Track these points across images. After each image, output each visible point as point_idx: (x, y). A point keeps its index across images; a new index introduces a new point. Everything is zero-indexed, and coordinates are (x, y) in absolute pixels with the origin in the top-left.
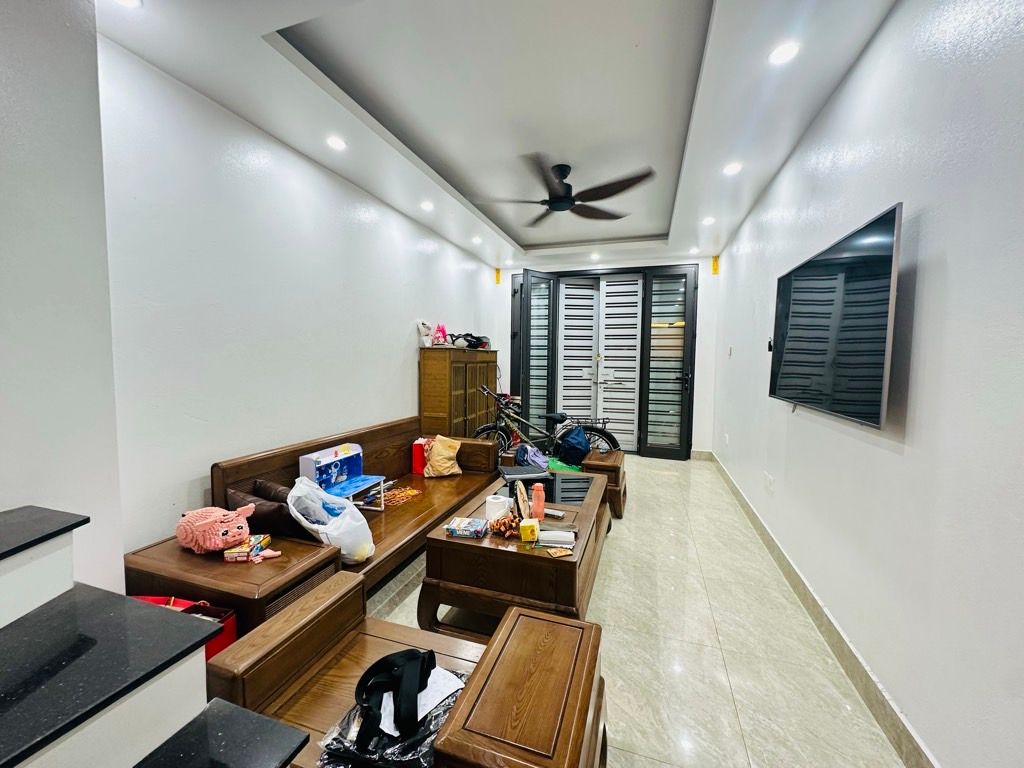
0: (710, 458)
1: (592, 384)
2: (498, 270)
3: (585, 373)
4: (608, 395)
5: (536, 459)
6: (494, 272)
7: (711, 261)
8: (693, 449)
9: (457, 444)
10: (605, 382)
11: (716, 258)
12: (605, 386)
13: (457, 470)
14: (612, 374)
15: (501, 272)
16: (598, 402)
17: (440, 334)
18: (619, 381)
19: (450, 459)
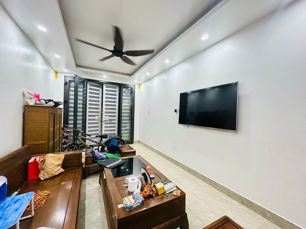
0: (139, 142)
1: (99, 122)
2: (56, 72)
3: (96, 118)
4: (106, 125)
5: (99, 154)
6: (55, 73)
7: (138, 85)
8: (134, 140)
9: (62, 156)
10: (105, 121)
11: (140, 85)
12: (105, 122)
13: (62, 170)
14: (108, 118)
15: (58, 74)
16: (103, 128)
17: (36, 99)
18: (110, 120)
19: (58, 166)
